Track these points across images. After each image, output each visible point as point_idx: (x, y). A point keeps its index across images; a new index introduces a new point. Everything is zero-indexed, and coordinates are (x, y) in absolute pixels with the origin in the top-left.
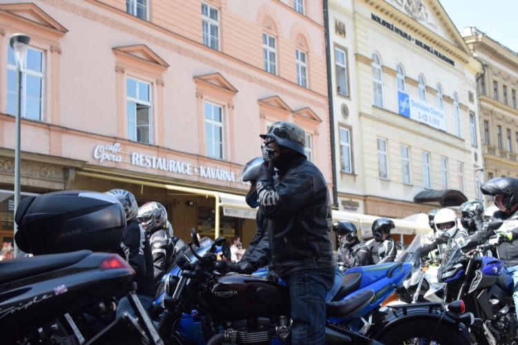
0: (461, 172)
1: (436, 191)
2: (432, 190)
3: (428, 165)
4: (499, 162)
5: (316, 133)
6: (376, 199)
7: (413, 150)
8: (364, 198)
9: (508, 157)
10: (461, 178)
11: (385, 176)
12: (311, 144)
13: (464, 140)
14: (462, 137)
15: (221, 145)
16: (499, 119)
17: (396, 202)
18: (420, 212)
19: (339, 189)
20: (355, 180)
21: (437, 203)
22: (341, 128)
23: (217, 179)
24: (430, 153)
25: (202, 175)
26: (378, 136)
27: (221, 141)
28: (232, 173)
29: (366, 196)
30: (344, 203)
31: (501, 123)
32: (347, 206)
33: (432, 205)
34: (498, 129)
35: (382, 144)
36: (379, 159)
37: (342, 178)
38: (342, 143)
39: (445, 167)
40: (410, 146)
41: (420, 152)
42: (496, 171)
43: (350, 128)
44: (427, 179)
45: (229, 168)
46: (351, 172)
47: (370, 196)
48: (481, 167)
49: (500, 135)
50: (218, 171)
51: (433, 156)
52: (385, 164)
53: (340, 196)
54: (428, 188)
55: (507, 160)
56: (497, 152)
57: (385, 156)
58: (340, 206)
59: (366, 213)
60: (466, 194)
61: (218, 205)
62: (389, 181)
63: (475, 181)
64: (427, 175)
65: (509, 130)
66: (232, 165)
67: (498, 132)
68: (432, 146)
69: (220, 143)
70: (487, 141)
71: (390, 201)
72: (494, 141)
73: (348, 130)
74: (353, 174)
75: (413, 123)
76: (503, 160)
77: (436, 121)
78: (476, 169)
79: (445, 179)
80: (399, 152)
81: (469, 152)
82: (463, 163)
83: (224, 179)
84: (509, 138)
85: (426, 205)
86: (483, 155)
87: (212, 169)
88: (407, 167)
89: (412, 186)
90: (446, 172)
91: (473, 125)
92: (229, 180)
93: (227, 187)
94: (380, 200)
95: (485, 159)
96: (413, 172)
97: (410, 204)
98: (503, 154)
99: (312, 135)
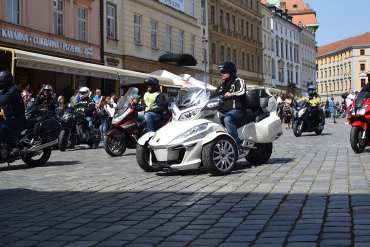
0: (193, 42)
1: (175, 54)
2: (172, 54)
3: (170, 36)
4: (220, 36)
5: (90, 9)
6: (131, 58)
7: (160, 24)
8: (123, 57)
9: (226, 33)
10: (193, 46)
11: (139, 42)
12: (86, 16)
13: (196, 20)
14: (195, 17)
15: (18, 14)
16: (222, 6)
17: (146, 61)
18: (163, 69)
19: (105, 50)
20: (117, 44)
21: (175, 63)
22: (108, 5)
23: (15, 39)
24: (172, 27)
25: (3, 36)
26: (135, 13)
27: (18, 11)
28: (26, 35)
29: (124, 56)
30: (108, 60)
31: (222, 9)
32: (110, 63)
33: (171, 64)
34: (220, 13)
35: (137, 18)
36: (135, 29)
37: (107, 42)
38: (109, 17)
39: (182, 38)
40: (157, 21)
41: (165, 26)
42: (217, 42)
43: (115, 6)
44: (169, 45)
45: (24, 31)
46: (114, 38)
47: (127, 56)
48: (207, 39)
49: (222, 17)
50: (15, 33)
51: (174, 29)
52: (139, 33)
53: (106, 55)
54: (169, 51)
55: (225, 36)
56: (219, 29)
57: (140, 27)
58: (106, 62)
59: (124, 68)
60: (196, 58)
61: (13, 58)
62: (142, 46)
63: (202, 48)
64: (169, 43)
65: (228, 14)
66: (26, 29)
67: (220, 15)
68: (173, 22)
69: (17, 12)
70: (212, 21)
71: (141, 60)
72: (217, 21)
73: (113, 7)
74: (116, 40)
75: (161, 5)
76: (223, 35)
77: (177, 5)
78: (203, 40)
79: (181, 46)
80: (149, 26)
81: (200, 28)
82: (195, 35)
83: (20, 39)
84: (228, 20)
85: (167, 64)
86: (209, 31)
87: (11, 32)
88: (155, 36)
89: (158, 50)
90: (182, 41)
91: (203, 9)
92: (24, 40)
93: (22, 45)
94: (135, 59)
95: (210, 34)
96: (159, 40)
97: (155, 63)
98: (223, 31)
99: (87, 9)
